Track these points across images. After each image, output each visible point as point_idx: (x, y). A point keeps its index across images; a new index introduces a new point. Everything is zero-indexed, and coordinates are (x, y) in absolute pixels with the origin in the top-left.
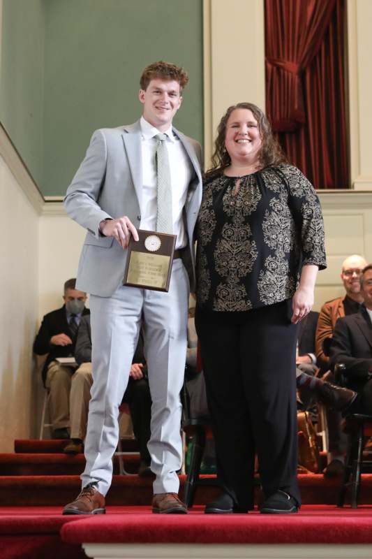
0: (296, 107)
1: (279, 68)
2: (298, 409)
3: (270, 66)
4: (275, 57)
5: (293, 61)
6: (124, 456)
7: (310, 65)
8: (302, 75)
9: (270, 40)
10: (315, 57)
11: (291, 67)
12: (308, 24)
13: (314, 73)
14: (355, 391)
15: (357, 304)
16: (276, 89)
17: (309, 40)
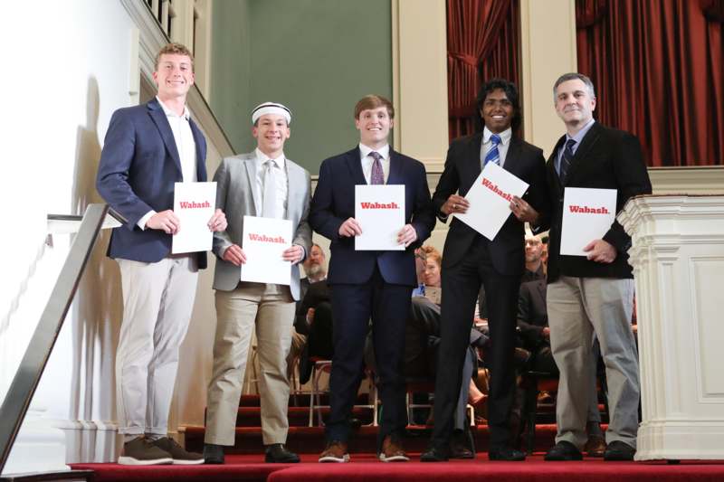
0: (476, 95)
1: (459, 61)
2: (480, 366)
3: (451, 59)
4: (456, 52)
5: (472, 55)
6: (322, 409)
7: (487, 59)
8: (480, 66)
9: (451, 37)
10: (492, 52)
11: (471, 60)
12: (485, 22)
13: (491, 65)
14: (528, 350)
15: (531, 273)
16: (457, 78)
17: (487, 36)
